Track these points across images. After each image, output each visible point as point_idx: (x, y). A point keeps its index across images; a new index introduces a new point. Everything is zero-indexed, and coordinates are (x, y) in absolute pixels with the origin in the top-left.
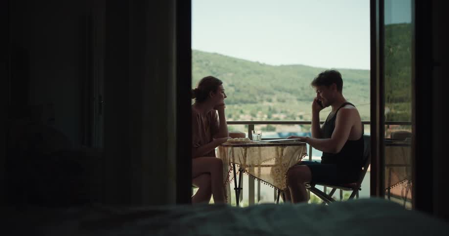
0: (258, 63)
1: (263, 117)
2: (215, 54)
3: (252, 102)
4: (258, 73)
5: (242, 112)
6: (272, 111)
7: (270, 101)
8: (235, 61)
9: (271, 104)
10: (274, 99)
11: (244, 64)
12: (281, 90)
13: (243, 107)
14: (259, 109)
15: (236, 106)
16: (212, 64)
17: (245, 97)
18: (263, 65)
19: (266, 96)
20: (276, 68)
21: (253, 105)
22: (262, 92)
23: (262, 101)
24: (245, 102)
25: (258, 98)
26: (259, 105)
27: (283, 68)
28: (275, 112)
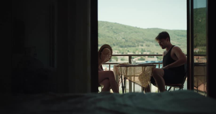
0: (136, 27)
2: (116, 23)
3: (133, 46)
4: (136, 32)
5: (128, 51)
6: (143, 50)
7: (142, 46)
8: (125, 26)
9: (143, 47)
10: (144, 45)
11: (130, 28)
12: (148, 40)
13: (129, 49)
14: (137, 50)
15: (126, 49)
16: (114, 28)
17: (130, 44)
18: (139, 28)
19: (140, 43)
20: (145, 30)
21: (134, 48)
22: (138, 41)
23: (138, 46)
24: (130, 46)
25: (136, 44)
26: (137, 48)
27: (149, 30)
28: (144, 51)
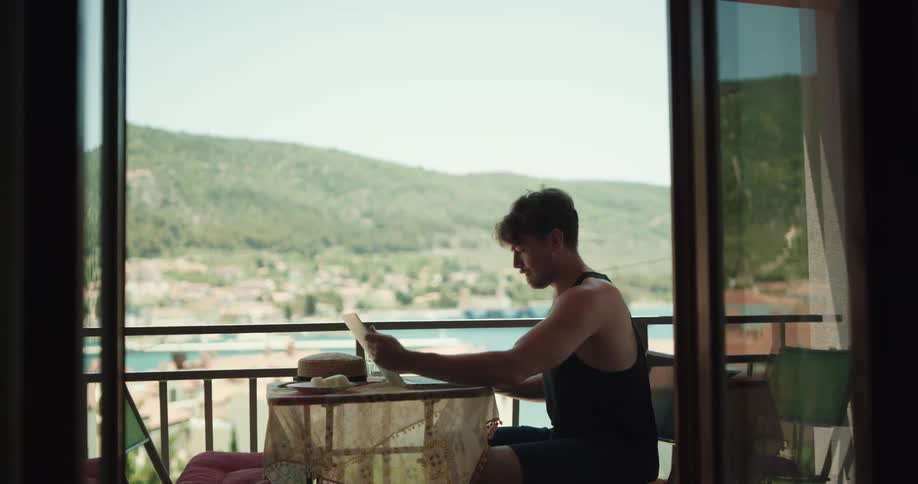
0: (420, 169)
1: (432, 279)
2: (333, 151)
3: (409, 249)
4: (421, 189)
5: (388, 270)
6: (451, 266)
7: (446, 245)
8: (373, 165)
9: (449, 254)
10: (455, 241)
11: (394, 171)
12: (469, 223)
13: (391, 259)
14: (424, 263)
15: (376, 258)
16: (326, 170)
17: (395, 238)
18: (432, 174)
19: (439, 237)
20: (459, 179)
21: (412, 257)
22: (430, 228)
23: (429, 246)
24: (394, 249)
25: (422, 240)
26: (425, 254)
27: (473, 179)
28: (455, 268)
